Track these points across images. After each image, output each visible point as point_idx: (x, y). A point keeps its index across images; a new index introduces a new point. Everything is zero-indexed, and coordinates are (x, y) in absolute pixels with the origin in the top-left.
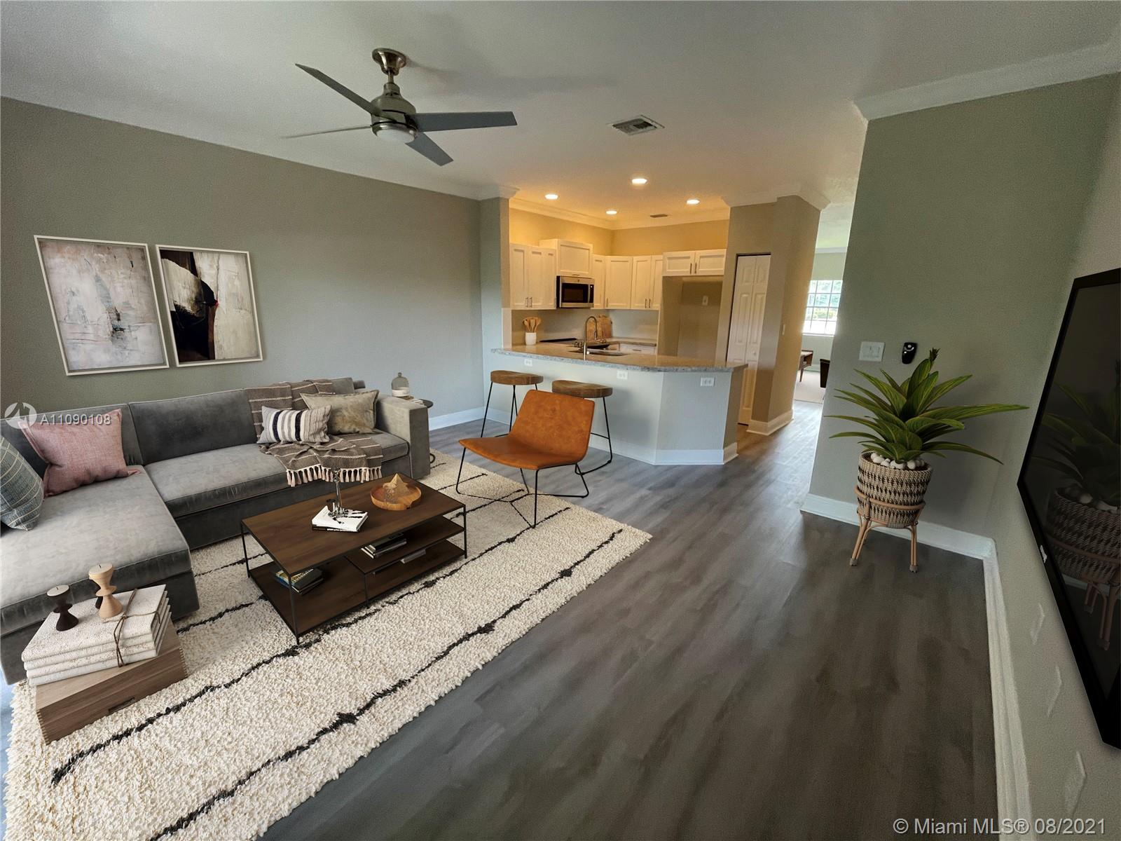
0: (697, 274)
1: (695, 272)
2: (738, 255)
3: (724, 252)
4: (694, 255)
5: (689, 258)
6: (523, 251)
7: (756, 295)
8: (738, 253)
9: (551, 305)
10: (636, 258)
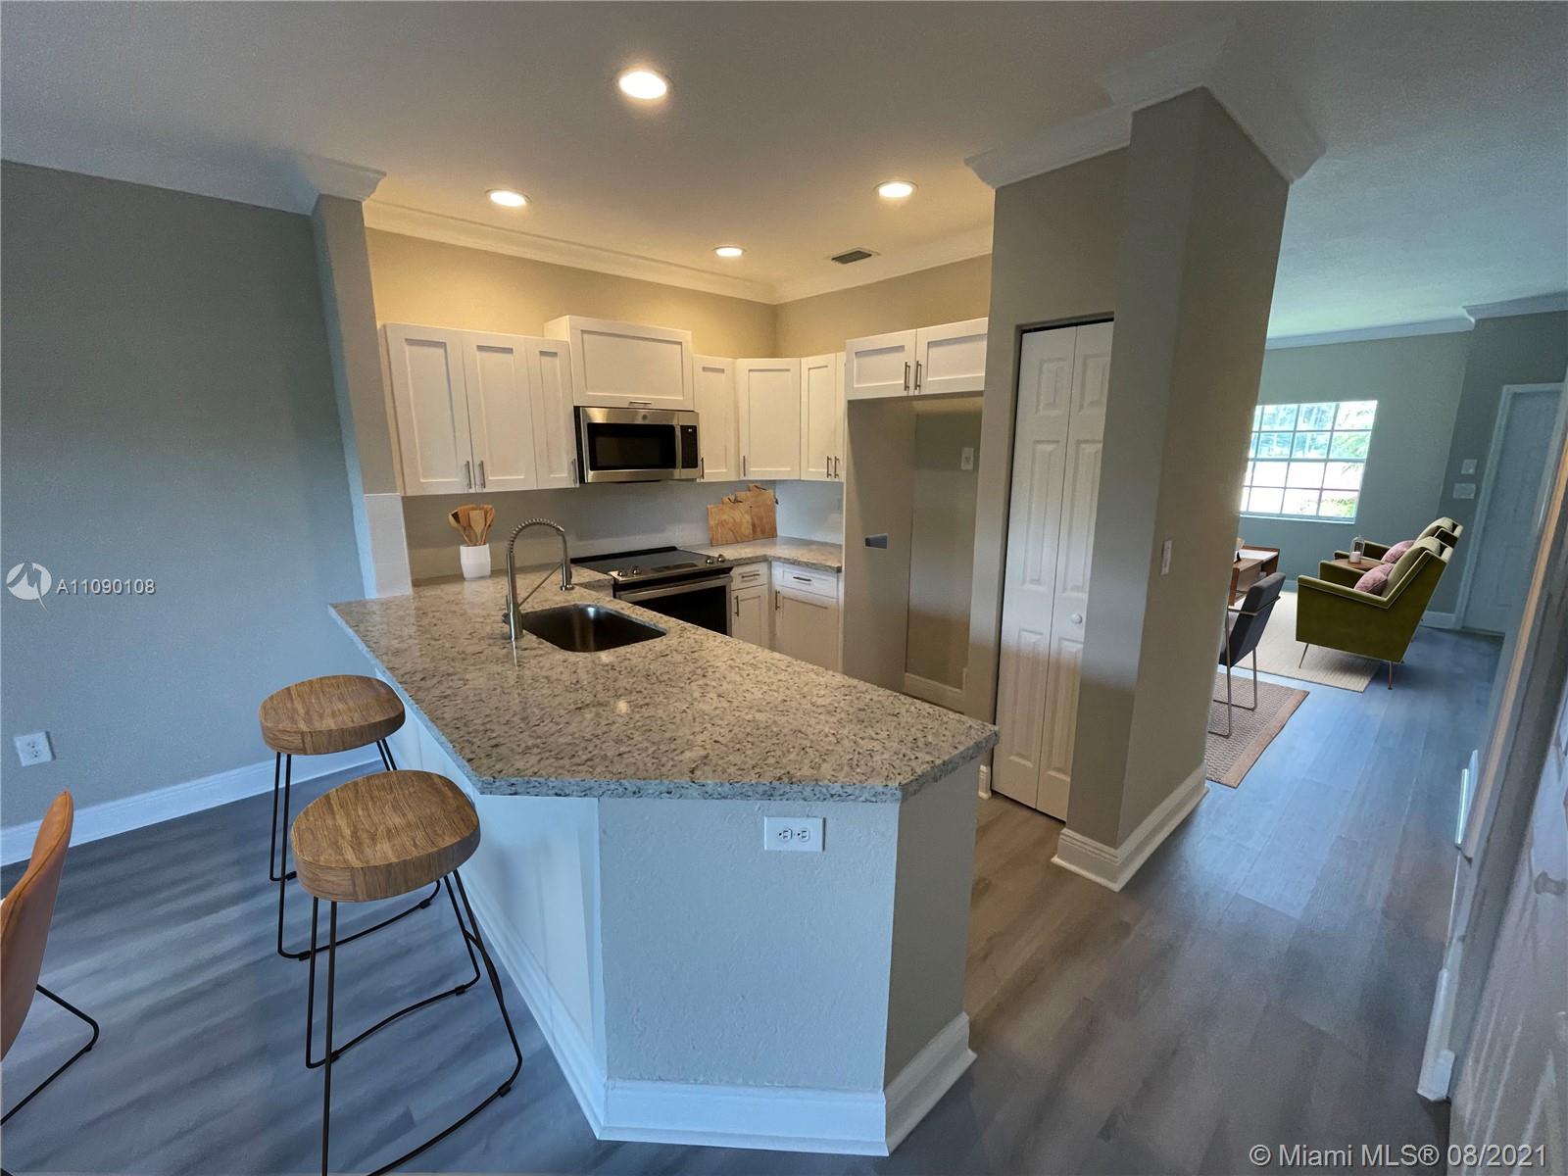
0: (926, 391)
1: (917, 386)
2: (1023, 331)
3: (981, 325)
4: (914, 340)
5: (901, 348)
6: (442, 345)
7: (1079, 443)
8: (1023, 321)
9: (561, 476)
10: (807, 362)
